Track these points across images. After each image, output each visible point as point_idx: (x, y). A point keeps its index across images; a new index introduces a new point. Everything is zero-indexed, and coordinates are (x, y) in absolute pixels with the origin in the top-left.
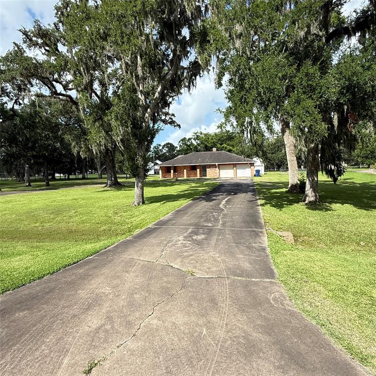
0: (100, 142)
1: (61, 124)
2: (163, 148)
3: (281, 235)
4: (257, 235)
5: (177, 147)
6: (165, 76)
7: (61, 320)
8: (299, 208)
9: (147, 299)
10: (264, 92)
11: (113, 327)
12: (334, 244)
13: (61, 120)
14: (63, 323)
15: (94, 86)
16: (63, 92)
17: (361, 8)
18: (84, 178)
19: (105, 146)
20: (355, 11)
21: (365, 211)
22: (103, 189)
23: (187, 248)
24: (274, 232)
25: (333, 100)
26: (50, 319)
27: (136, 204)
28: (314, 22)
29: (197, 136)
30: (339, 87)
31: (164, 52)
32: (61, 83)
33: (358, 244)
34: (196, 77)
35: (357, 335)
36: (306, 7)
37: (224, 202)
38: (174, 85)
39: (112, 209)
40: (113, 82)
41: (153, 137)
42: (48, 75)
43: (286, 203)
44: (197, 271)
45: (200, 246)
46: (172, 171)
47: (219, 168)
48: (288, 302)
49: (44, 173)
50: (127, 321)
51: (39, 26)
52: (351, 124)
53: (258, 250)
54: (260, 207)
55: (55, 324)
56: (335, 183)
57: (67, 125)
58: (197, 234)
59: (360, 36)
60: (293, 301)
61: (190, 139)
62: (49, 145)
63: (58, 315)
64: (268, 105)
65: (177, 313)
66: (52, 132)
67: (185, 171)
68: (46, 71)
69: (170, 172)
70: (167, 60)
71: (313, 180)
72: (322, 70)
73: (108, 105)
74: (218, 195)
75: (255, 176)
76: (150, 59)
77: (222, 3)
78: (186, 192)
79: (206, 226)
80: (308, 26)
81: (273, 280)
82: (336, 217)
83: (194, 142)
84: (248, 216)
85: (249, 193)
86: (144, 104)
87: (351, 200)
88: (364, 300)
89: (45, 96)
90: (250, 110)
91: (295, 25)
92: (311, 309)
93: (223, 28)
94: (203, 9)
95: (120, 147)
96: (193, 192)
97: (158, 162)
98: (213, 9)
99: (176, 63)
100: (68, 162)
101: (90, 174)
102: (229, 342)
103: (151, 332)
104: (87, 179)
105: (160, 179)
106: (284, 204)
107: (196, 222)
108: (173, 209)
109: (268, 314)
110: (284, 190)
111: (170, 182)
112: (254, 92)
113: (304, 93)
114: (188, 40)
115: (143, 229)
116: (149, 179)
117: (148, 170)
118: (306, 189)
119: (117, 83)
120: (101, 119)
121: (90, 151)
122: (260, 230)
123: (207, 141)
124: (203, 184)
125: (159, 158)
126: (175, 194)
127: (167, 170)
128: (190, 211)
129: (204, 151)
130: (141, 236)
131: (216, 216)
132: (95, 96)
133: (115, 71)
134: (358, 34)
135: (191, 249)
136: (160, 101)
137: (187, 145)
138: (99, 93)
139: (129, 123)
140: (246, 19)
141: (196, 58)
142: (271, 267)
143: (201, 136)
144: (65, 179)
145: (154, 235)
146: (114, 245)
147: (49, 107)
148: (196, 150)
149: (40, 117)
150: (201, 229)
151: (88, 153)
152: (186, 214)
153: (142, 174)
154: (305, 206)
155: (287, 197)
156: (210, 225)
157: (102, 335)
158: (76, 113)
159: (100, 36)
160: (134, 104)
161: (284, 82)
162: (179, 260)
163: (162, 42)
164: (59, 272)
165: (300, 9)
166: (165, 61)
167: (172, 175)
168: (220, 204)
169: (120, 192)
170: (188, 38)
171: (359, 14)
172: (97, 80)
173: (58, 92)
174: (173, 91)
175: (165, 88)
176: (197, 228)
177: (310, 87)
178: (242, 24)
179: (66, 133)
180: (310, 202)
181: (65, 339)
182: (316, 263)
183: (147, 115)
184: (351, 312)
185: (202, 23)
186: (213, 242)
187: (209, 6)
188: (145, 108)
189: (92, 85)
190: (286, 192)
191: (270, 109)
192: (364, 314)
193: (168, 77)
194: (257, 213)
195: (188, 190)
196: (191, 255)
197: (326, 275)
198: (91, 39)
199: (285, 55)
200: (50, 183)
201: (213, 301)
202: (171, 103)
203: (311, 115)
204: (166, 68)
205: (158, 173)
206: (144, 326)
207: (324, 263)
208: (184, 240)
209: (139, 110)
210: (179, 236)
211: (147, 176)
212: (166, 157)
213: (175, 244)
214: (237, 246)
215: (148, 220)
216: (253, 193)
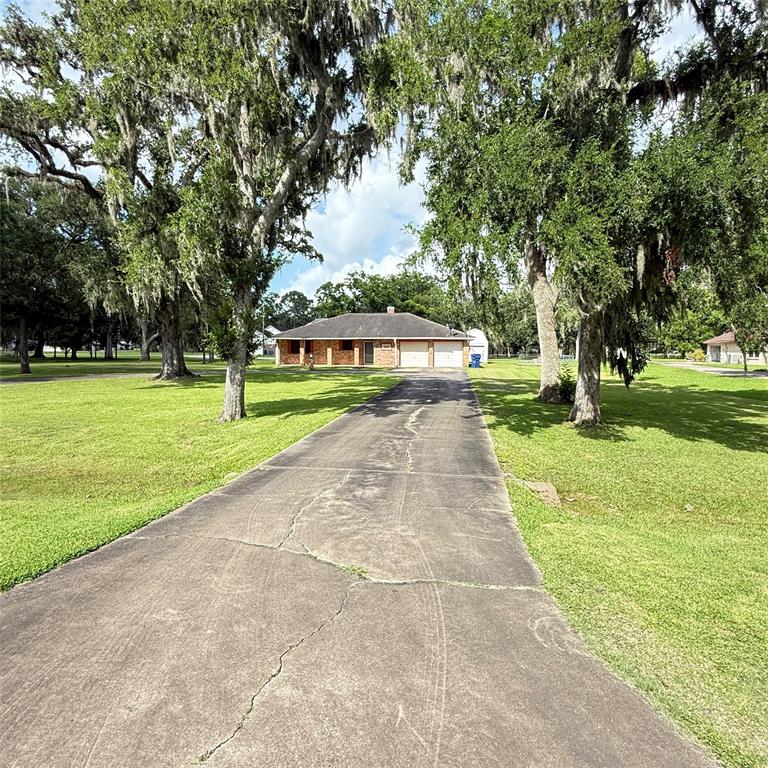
0: (151, 281)
1: (62, 239)
2: (283, 301)
3: (533, 488)
4: (487, 487)
5: (312, 301)
6: (298, 150)
7: (58, 693)
8: (563, 433)
9: (265, 637)
10: (505, 194)
11: (187, 708)
12: (636, 507)
13: (63, 230)
14: (64, 701)
15: (139, 161)
16: (70, 169)
17: (689, 48)
18: (109, 358)
19: (163, 291)
20: (677, 52)
21: (688, 442)
22: (152, 384)
23: (344, 517)
24: (520, 483)
25: (637, 222)
26: (31, 691)
27: (228, 418)
28: (606, 61)
29: (356, 280)
30: (650, 196)
31: (296, 101)
32: (64, 148)
33: (682, 508)
34: (361, 158)
35: (722, 710)
36: (591, 32)
37: (413, 418)
38: (317, 169)
39: (173, 427)
40: (181, 156)
41: (267, 278)
42: (35, 130)
43: (537, 422)
44: (371, 568)
45: (371, 513)
46: (302, 350)
47: (399, 348)
48: (570, 637)
49: (17, 343)
50: (220, 692)
51: (19, 18)
52: (670, 270)
53: (495, 522)
54: (487, 431)
55: (44, 704)
56: (627, 385)
57: (75, 241)
58: (362, 485)
59: (685, 100)
60: (580, 634)
61: (339, 286)
62: (32, 283)
63: (52, 679)
64: (510, 222)
65: (335, 669)
66: (40, 255)
67: (329, 350)
68: (31, 120)
69: (298, 352)
70: (303, 117)
71: (591, 378)
72: (618, 160)
73: (172, 203)
74: (401, 403)
75: (470, 366)
76: (267, 112)
77: (423, 9)
78: (335, 395)
79: (381, 468)
80: (595, 71)
81: (534, 589)
82: (635, 453)
83: (349, 294)
84: (465, 448)
85: (462, 400)
86: (252, 205)
87: (660, 421)
88: (720, 630)
89: (28, 175)
90: (474, 230)
91: (569, 65)
92: (620, 653)
93: (425, 59)
94: (383, 17)
95: (195, 293)
96: (347, 395)
97: (271, 329)
98: (403, 20)
99: (323, 125)
100: (75, 323)
101: (121, 349)
102: (459, 736)
103: (279, 718)
104: (117, 360)
105: (275, 366)
106: (534, 425)
107: (359, 458)
108: (307, 430)
109: (534, 665)
110: (531, 396)
111: (298, 373)
112: (484, 194)
113: (583, 203)
114: (351, 78)
115: (245, 473)
116: (256, 366)
117: (254, 347)
118: (577, 396)
119: (190, 158)
120: (155, 230)
121: (126, 299)
122: (492, 478)
123: (374, 291)
124: (366, 380)
125: (274, 322)
126: (311, 398)
127: (292, 347)
128: (344, 435)
129: (369, 312)
130: (240, 487)
131: (399, 448)
132: (140, 182)
133: (187, 133)
134: (681, 97)
135: (354, 517)
136: (287, 201)
137: (334, 298)
138: (149, 177)
139: (218, 244)
140: (471, 46)
141: (363, 118)
142: (526, 559)
143: (364, 281)
144: (65, 359)
145: (269, 487)
146: (181, 509)
147: (35, 199)
148: (353, 308)
149: (12, 219)
150: (370, 476)
151: (121, 305)
152: (335, 442)
153: (242, 354)
154: (575, 431)
155: (538, 411)
156: (389, 466)
157: (161, 730)
158: (97, 216)
159: (162, 50)
160: (231, 204)
161: (544, 178)
162: (329, 544)
163: (293, 77)
164: (53, 571)
165: (579, 35)
166: (297, 120)
167: (302, 358)
168: (405, 422)
169: (190, 390)
170: (349, 75)
171: (685, 58)
172: (146, 149)
173: (58, 167)
174: (314, 182)
175: (297, 174)
176: (362, 473)
177: (595, 193)
178: (462, 54)
179: (72, 259)
180: (583, 422)
181: (70, 744)
182: (612, 548)
183: (257, 229)
184: (701, 657)
185: (381, 46)
186: (398, 504)
187: (395, 12)
188: (255, 214)
189: (135, 159)
190: (535, 400)
191: (514, 231)
192: (727, 661)
193: (305, 152)
194: (483, 441)
195: (336, 391)
196: (356, 533)
197: (637, 575)
198: (141, 53)
199: (547, 124)
200: (31, 365)
201: (412, 637)
202: (308, 206)
203: (596, 247)
204: (300, 135)
205: (272, 353)
206: (263, 703)
207: (629, 550)
208: (338, 499)
209: (240, 218)
210: (325, 490)
211: (252, 358)
212: (289, 320)
213: (318, 507)
214: (450, 512)
215: (254, 454)
216: (469, 401)
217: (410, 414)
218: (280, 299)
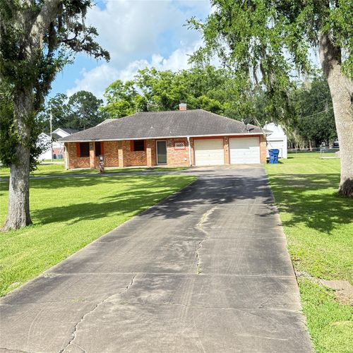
2: (71, 102)
3: (329, 286)
4: (277, 287)
5: (102, 101)
23: (128, 321)
24: (314, 281)
27: (13, 226)
29: (146, 78)
37: (205, 218)
41: (49, 79)
43: (336, 218)
45: (156, 316)
46: (92, 153)
47: (192, 146)
53: (283, 321)
54: (282, 228)
58: (148, 288)
61: (130, 84)
67: (120, 152)
69: (88, 155)
74: (194, 204)
75: (268, 162)
78: (125, 198)
79: (169, 271)
84: (257, 246)
85: (257, 198)
86: (29, 4)
96: (138, 197)
106: (333, 221)
107: (147, 261)
108: (95, 235)
110: (331, 191)
111: (88, 177)
115: (29, 281)
116: (39, 171)
117: (38, 151)
122: (284, 277)
123: (166, 88)
124: (159, 181)
125: (62, 123)
126: (101, 202)
127: (81, 150)
128: (133, 239)
129: (161, 110)
131: (189, 249)
135: (138, 321)
137: (123, 97)
143: (154, 77)
145: (54, 293)
148: (144, 107)
150: (158, 279)
152: (123, 246)
153: (25, 158)
155: (338, 206)
156: (177, 268)
167: (92, 161)
168: (196, 222)
176: (149, 276)
183: (35, 29)
188: (32, 14)
190: (335, 195)
195: (127, 194)
196: (138, 337)
202: (87, 3)
205: (61, 158)
208: (122, 304)
209: (17, 18)
210: (110, 295)
211: (36, 163)
212: (78, 122)
213: (102, 313)
214: (237, 313)
215: (40, 262)
216: (265, 199)
217: (202, 213)
218: (68, 100)
